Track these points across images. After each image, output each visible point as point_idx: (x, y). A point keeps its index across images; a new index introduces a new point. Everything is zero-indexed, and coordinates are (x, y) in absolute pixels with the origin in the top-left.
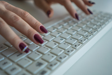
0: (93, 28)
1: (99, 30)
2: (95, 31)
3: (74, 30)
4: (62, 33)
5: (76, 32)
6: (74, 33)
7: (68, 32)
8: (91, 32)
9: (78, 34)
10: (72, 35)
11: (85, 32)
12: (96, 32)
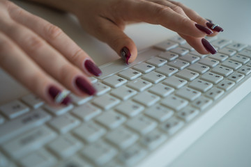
0: (214, 84)
1: (229, 88)
2: (219, 90)
3: (168, 86)
4: (138, 90)
5: (173, 90)
6: (167, 94)
7: (153, 89)
8: (210, 92)
9: (176, 95)
10: (161, 97)
11: (194, 92)
12: (223, 92)
